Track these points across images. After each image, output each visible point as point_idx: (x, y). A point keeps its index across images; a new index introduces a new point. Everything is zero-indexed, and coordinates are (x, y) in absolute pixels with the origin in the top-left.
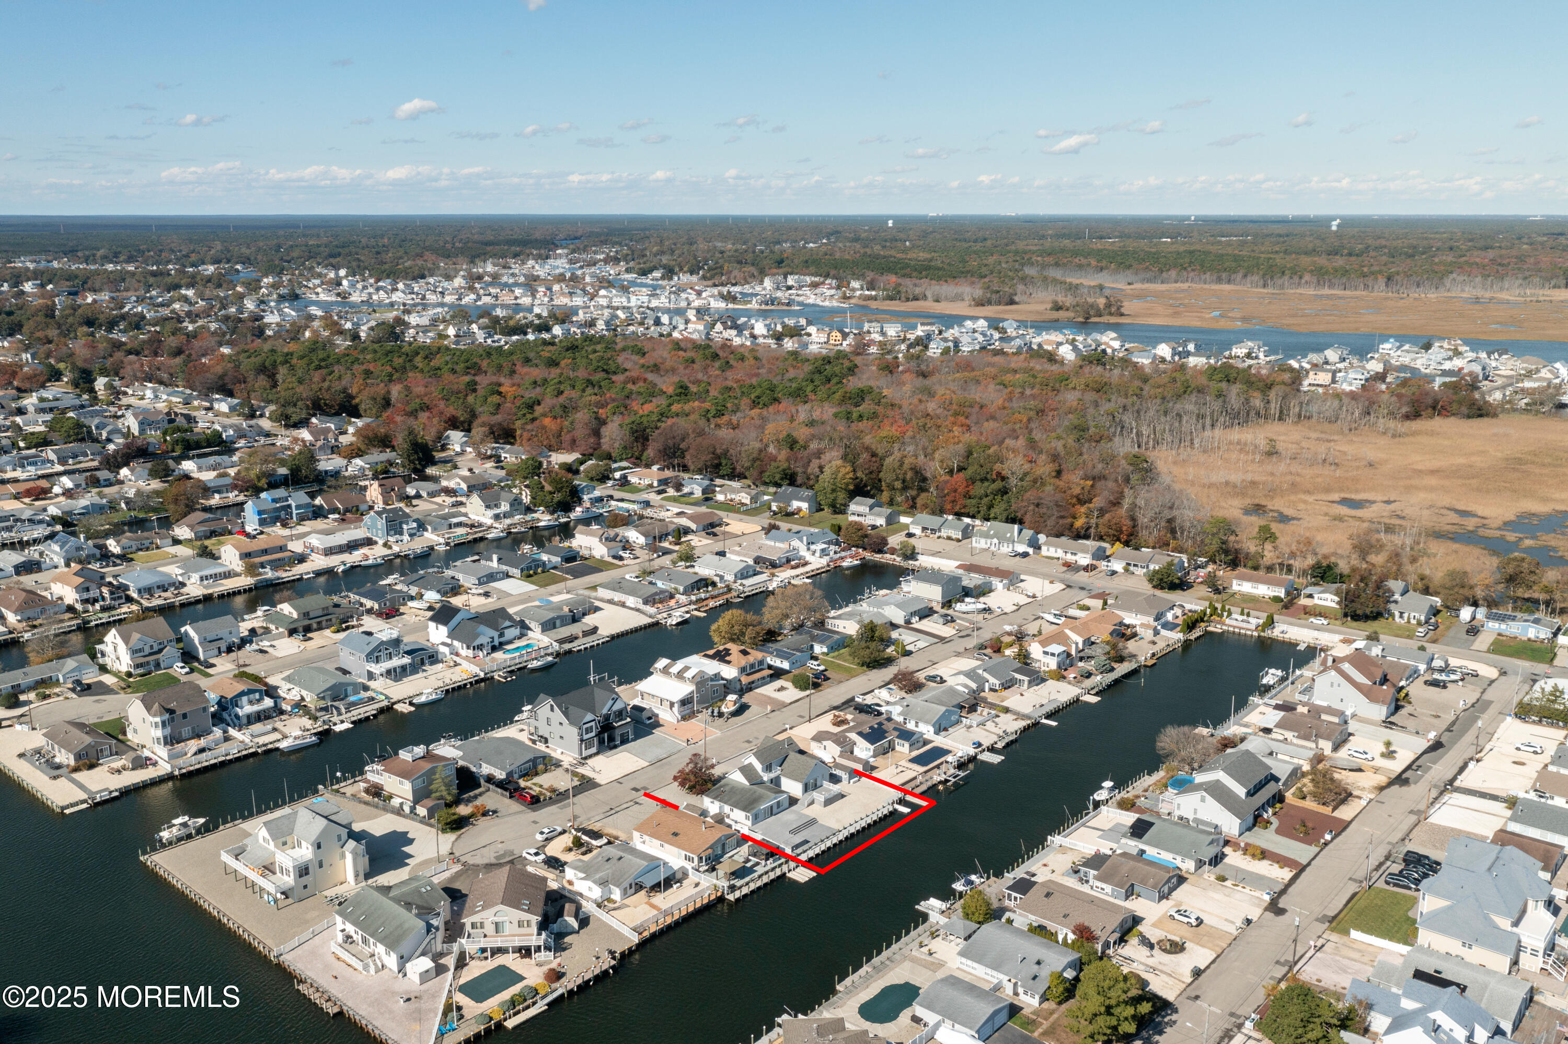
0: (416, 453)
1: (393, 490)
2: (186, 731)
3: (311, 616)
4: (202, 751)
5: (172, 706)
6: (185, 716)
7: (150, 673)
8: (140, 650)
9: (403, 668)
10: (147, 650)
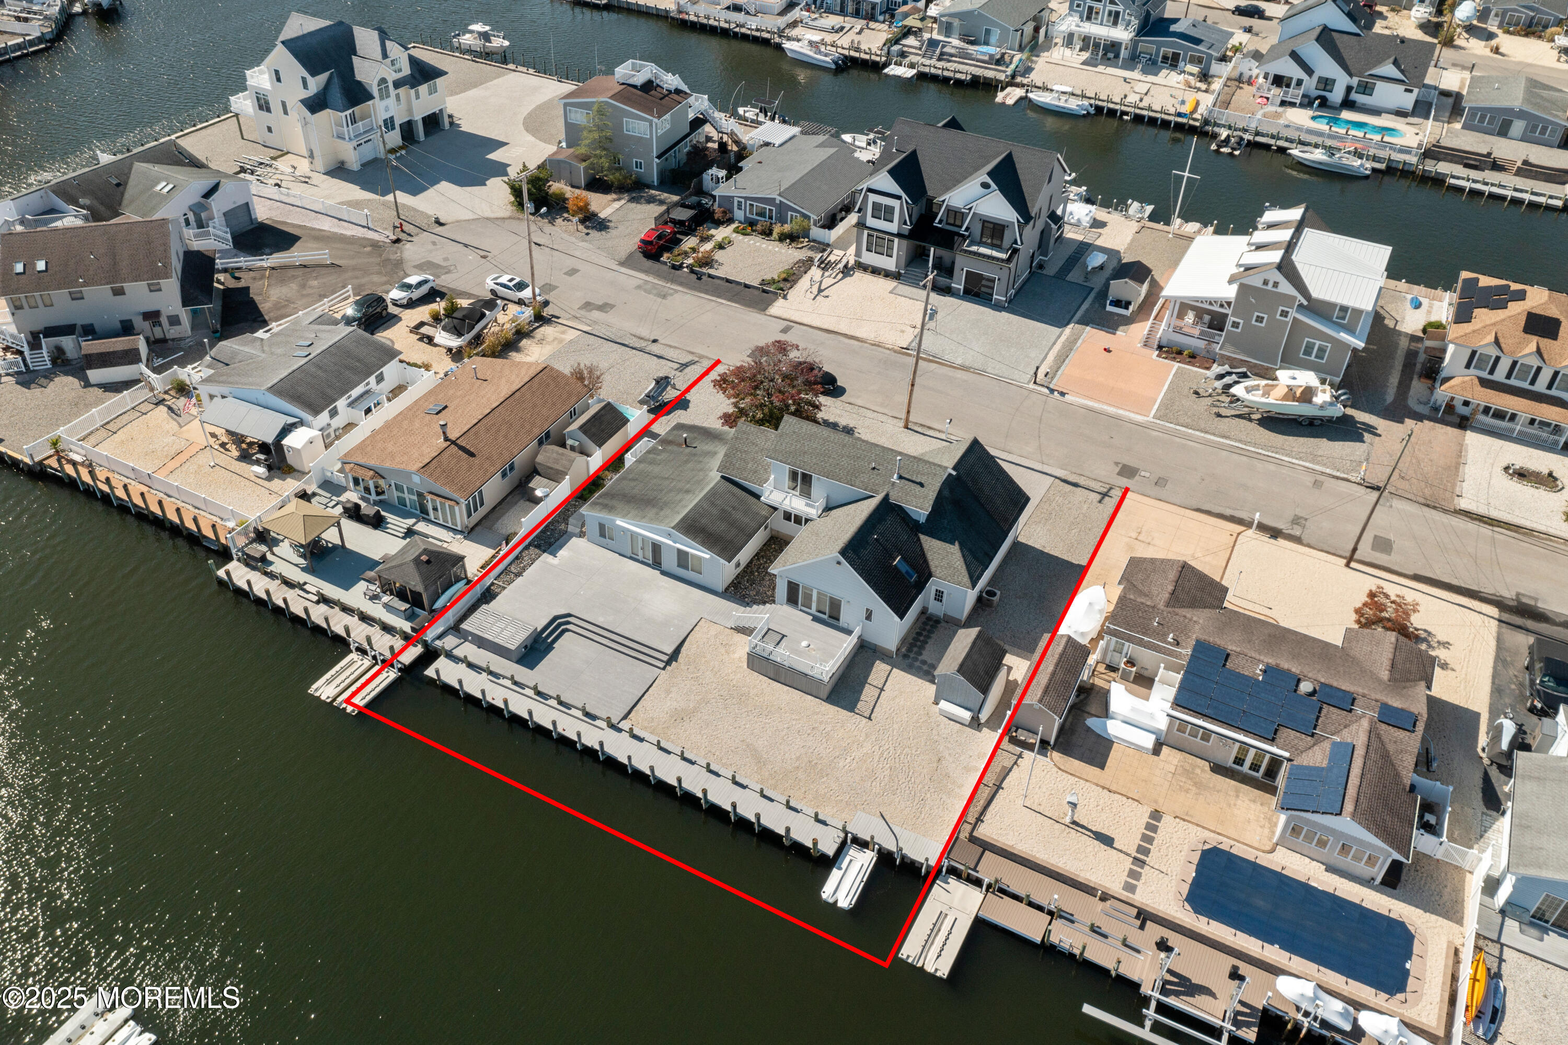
9: (1115, 48)
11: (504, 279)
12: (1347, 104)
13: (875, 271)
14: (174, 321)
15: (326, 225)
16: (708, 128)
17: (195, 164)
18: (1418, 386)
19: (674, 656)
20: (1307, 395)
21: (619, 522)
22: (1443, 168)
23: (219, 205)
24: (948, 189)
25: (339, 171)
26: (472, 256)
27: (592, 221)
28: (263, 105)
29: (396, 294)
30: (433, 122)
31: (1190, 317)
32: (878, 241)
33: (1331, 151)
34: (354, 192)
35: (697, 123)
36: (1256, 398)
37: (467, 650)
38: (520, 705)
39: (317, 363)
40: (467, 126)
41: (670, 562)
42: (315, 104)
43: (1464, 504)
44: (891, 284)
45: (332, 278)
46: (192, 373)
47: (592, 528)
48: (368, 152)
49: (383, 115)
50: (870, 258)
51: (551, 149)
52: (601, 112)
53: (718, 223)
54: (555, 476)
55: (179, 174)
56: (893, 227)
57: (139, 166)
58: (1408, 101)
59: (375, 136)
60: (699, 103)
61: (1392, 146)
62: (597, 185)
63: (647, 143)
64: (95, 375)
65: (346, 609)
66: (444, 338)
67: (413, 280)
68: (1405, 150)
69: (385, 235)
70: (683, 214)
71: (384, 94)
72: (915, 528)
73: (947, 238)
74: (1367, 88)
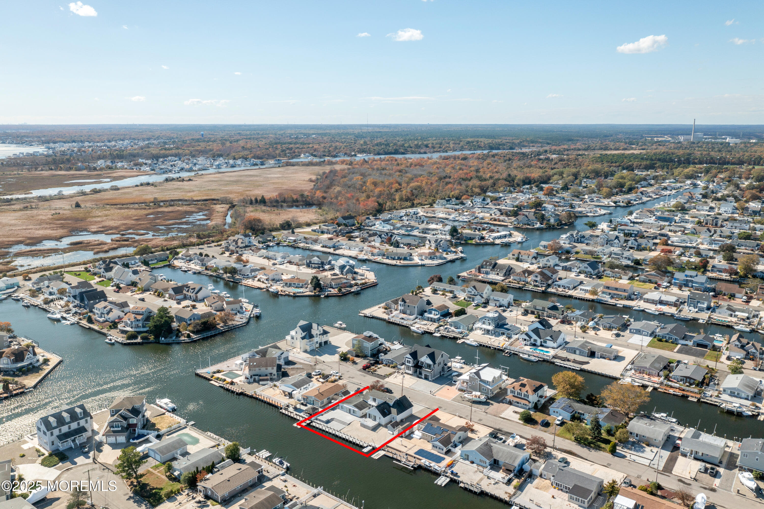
2: (409, 311)
4: (403, 319)
5: (407, 301)
6: (408, 306)
7: (469, 301)
8: (470, 292)
9: (488, 330)
11: (334, 372)
12: (540, 346)
13: (408, 374)
14: (274, 375)
15: (302, 361)
16: (383, 346)
17: (279, 349)
19: (349, 424)
20: (479, 397)
21: (345, 405)
22: (556, 360)
23: (283, 356)
25: (306, 351)
26: (329, 368)
27: (354, 363)
28: (293, 338)
29: (314, 373)
30: (326, 343)
31: (465, 384)
32: (408, 368)
34: (308, 355)
35: (381, 344)
36: (469, 397)
37: (318, 421)
39: (299, 381)
40: (333, 344)
41: (352, 412)
42: (303, 338)
43: (501, 416)
44: (411, 376)
45: (302, 370)
46: (277, 383)
47: (340, 407)
48: (312, 348)
49: (316, 341)
50: (407, 371)
51: (349, 349)
52: (359, 341)
53: (380, 364)
54: (336, 400)
55: (277, 350)
56: (411, 365)
57: (270, 349)
58: (554, 345)
59: (314, 345)
60: (381, 340)
62: (357, 356)
63: (368, 348)
64: (261, 383)
65: (300, 416)
66: (321, 380)
67: (317, 371)
68: (549, 356)
69: (313, 364)
70: (372, 362)
71: (317, 337)
72: (390, 407)
73: (421, 367)
74: (545, 342)
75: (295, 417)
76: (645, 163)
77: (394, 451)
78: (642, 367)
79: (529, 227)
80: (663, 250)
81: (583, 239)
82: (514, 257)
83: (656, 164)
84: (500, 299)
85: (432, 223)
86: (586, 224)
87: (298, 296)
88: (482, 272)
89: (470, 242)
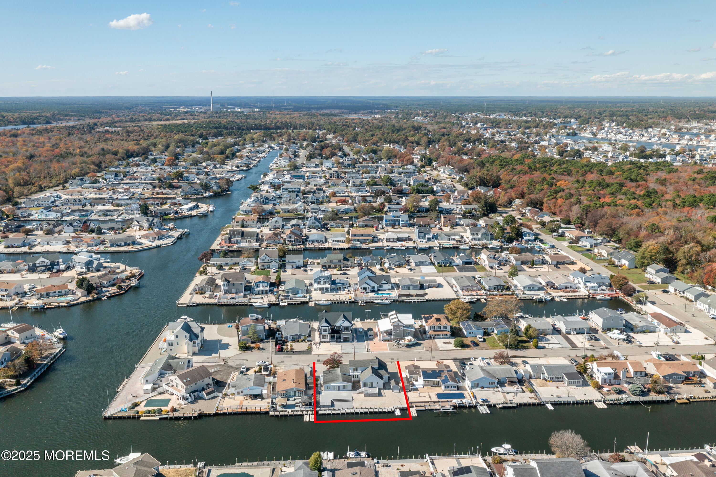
0: (486, 206)
1: (450, 220)
2: (234, 290)
3: (334, 261)
4: (233, 298)
5: (230, 280)
6: (233, 284)
7: (264, 269)
8: (264, 260)
9: (326, 289)
10: (266, 261)
11: (261, 362)
12: (379, 290)
13: (325, 342)
14: (211, 385)
15: (208, 364)
18: (424, 335)
19: (352, 399)
20: (410, 340)
21: (331, 384)
22: (403, 298)
24: (335, 323)
27: (261, 348)
28: (170, 344)
31: (385, 334)
32: (325, 336)
33: (382, 300)
34: (204, 357)
36: (403, 343)
37: (322, 409)
38: (334, 412)
39: (256, 380)
40: (208, 339)
41: (341, 388)
43: (441, 349)
44: (329, 344)
46: (226, 392)
47: (325, 388)
50: (323, 340)
53: (287, 342)
56: (327, 333)
57: (170, 361)
58: (390, 287)
61: (392, 297)
62: (253, 342)
63: (262, 331)
64: (207, 397)
65: (297, 411)
68: (395, 297)
69: (221, 362)
70: (280, 342)
73: (338, 332)
74: (381, 286)
75: (292, 413)
76: (213, 131)
77: (423, 404)
78: (466, 286)
79: (197, 196)
80: (339, 200)
81: (267, 201)
82: (238, 224)
83: (223, 131)
84: (296, 261)
85: (98, 205)
86: (250, 188)
87: (74, 305)
88: (233, 242)
89: (167, 217)
